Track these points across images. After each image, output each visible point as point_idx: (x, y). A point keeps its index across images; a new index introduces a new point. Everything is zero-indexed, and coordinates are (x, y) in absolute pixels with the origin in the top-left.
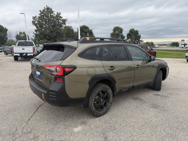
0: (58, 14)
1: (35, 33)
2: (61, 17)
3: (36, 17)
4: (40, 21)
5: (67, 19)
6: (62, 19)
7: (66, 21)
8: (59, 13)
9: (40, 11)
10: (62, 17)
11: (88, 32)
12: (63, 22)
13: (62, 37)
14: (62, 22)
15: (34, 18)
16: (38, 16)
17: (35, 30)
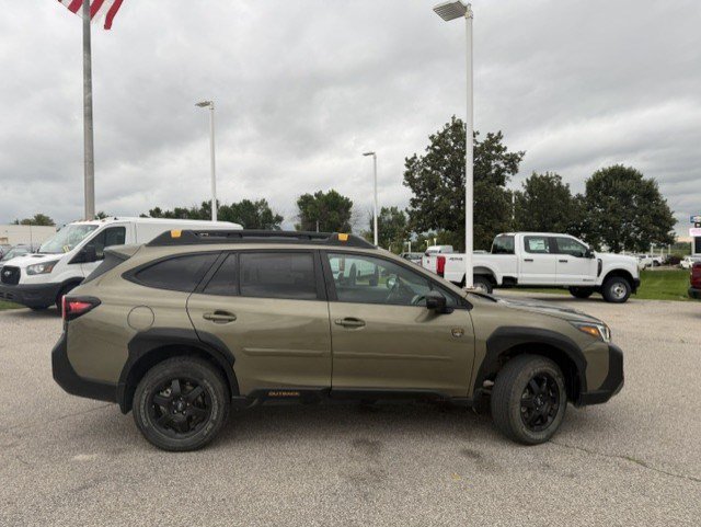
0: (491, 139)
1: (410, 209)
2: (499, 149)
3: (415, 157)
4: (429, 169)
5: (522, 154)
6: (504, 154)
7: (520, 160)
8: (496, 135)
9: (432, 138)
10: (505, 149)
11: (633, 192)
12: (505, 164)
13: (500, 219)
14: (502, 166)
15: (409, 162)
16: (423, 153)
17: (412, 200)
